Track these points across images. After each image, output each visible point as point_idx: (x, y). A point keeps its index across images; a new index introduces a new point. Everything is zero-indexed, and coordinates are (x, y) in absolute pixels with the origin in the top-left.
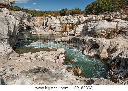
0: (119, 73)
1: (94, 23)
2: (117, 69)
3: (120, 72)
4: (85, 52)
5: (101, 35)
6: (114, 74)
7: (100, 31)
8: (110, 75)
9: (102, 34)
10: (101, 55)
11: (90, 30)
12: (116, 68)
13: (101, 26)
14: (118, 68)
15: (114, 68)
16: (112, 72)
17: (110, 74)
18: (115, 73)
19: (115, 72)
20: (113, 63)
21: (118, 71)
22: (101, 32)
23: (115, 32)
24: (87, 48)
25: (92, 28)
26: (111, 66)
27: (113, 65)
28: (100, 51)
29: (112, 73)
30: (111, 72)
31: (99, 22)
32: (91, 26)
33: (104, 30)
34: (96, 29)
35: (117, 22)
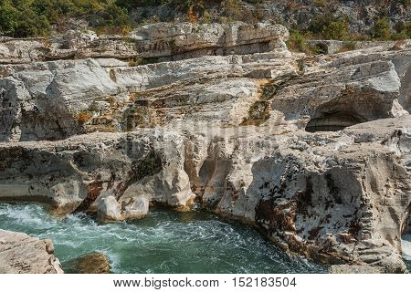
0: (319, 228)
1: (42, 73)
2: (304, 217)
3: (321, 222)
4: (112, 206)
5: (95, 122)
6: (304, 237)
7: (86, 106)
8: (296, 248)
9: (95, 115)
10: (179, 195)
11: (29, 107)
12: (300, 217)
13: (88, 84)
14: (305, 213)
15: (295, 220)
16: (296, 237)
17: (290, 246)
18: (304, 233)
19: (303, 229)
20: (284, 202)
21: (313, 223)
22: (92, 109)
23: (144, 103)
24: (105, 185)
25: (40, 97)
26: (282, 215)
27: (288, 210)
28: (170, 183)
29: (299, 238)
30: (294, 238)
31: (70, 66)
32: (28, 84)
33: (100, 99)
34: (66, 98)
35: (109, 70)
